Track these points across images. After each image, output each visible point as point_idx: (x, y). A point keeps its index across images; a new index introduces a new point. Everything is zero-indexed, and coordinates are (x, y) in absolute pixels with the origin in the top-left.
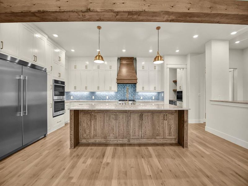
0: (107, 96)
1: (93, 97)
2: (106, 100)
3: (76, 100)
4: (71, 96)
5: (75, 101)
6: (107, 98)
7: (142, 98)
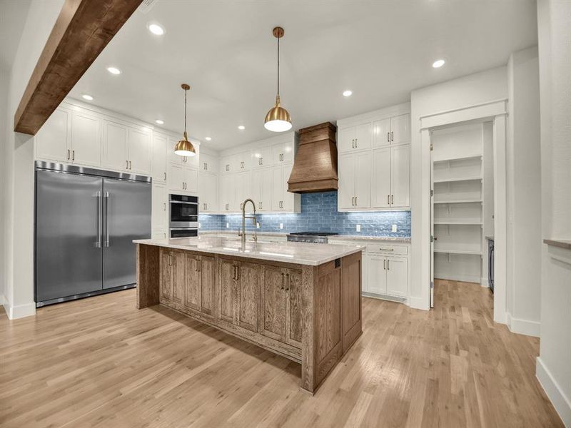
0: (281, 222)
1: (258, 227)
2: (279, 231)
3: (234, 230)
4: (226, 222)
5: (232, 231)
6: (282, 227)
7: (358, 228)
